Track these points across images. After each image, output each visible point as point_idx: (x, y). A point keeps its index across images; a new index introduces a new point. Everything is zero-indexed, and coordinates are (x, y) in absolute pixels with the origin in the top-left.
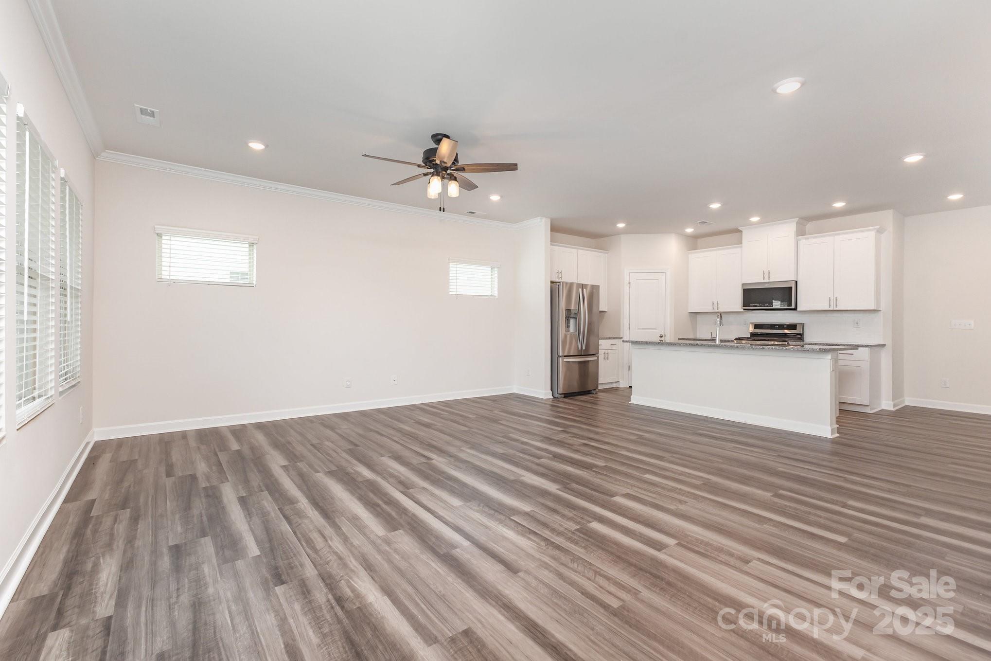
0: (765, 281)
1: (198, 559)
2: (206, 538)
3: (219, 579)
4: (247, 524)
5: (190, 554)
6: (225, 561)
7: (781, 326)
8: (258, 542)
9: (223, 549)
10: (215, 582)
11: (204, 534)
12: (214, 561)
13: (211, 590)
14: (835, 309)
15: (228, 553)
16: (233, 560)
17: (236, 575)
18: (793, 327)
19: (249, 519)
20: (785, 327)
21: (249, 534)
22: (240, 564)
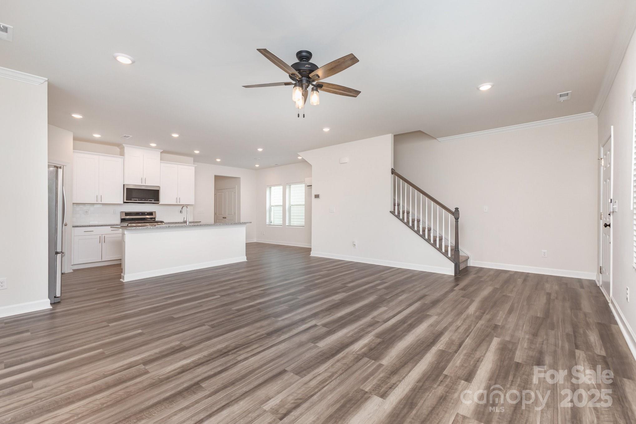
0: (142, 184)
1: (528, 352)
2: (517, 361)
3: (521, 338)
4: (486, 356)
5: (532, 357)
6: (514, 344)
7: (143, 214)
8: (490, 342)
9: (511, 350)
10: (523, 339)
11: (518, 365)
12: (519, 347)
13: (527, 337)
14: (179, 204)
15: (510, 346)
16: (509, 342)
17: (512, 336)
18: (151, 214)
19: (482, 358)
20: (146, 214)
21: (491, 349)
22: (507, 338)
